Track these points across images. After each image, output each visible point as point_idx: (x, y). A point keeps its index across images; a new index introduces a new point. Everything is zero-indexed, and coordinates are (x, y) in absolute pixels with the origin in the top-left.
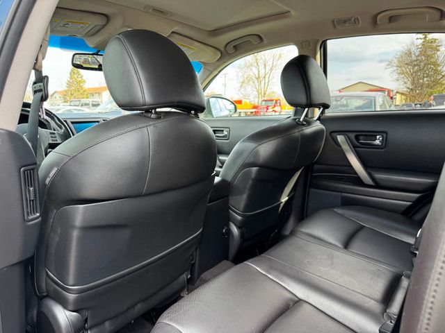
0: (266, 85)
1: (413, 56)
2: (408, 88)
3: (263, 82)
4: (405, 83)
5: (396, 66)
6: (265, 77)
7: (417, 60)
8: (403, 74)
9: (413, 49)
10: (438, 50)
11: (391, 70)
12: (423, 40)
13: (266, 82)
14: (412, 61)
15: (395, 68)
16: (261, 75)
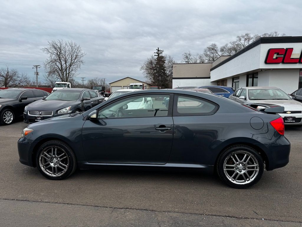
0: (67, 75)
1: (153, 64)
3: (65, 73)
6: (66, 70)
9: (153, 61)
10: (165, 63)
11: (143, 71)
13: (68, 72)
14: (153, 67)
15: (145, 70)
16: (63, 68)
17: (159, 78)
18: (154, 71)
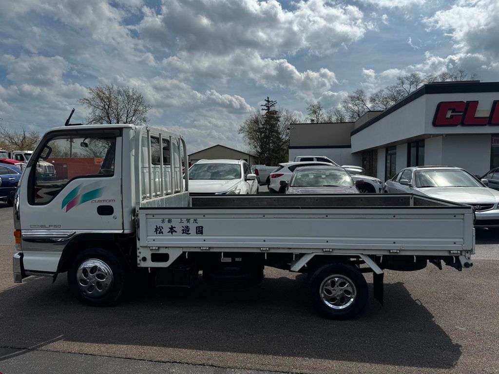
1: (260, 124)
2: (258, 152)
4: (256, 147)
5: (247, 132)
7: (263, 128)
8: (253, 139)
9: (260, 118)
10: (279, 121)
12: (267, 111)
14: (259, 128)
15: (247, 133)
17: (269, 146)
18: (261, 134)
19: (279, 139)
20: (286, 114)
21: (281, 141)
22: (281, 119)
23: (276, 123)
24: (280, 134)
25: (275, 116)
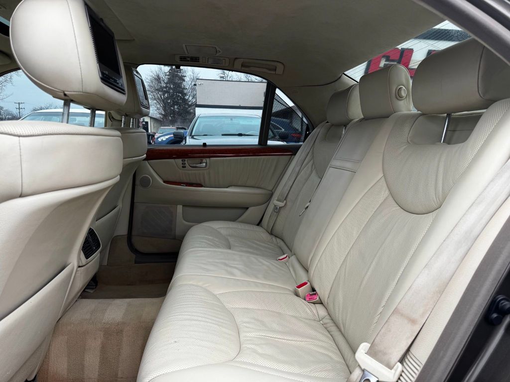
17: (174, 108)
18: (164, 95)
19: (185, 101)
20: (192, 74)
21: (188, 104)
22: (187, 79)
23: (182, 83)
24: (186, 94)
25: (180, 74)
